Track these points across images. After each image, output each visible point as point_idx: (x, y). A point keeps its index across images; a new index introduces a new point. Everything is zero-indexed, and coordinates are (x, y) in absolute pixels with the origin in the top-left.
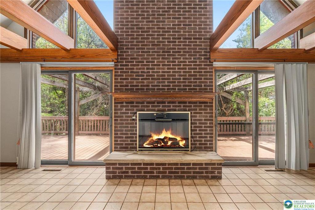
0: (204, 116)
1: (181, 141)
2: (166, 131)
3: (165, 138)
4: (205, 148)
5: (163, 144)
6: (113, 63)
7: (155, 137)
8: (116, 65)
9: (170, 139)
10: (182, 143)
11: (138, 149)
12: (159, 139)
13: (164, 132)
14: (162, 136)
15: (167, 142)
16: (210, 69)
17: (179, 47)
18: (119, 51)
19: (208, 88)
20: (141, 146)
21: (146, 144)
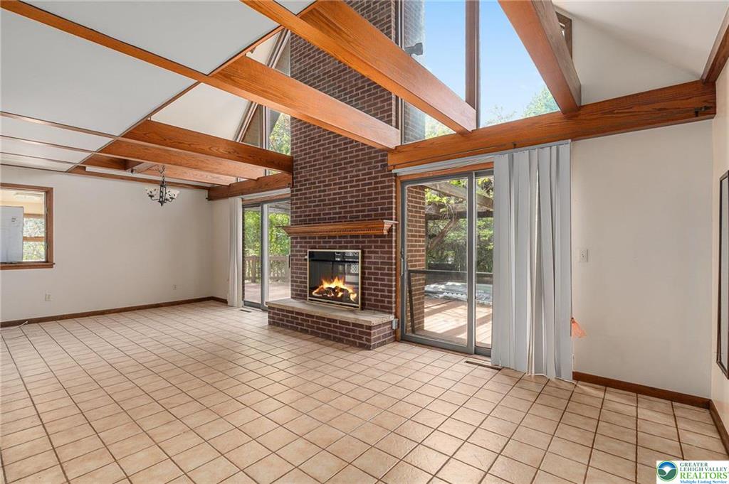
0: (381, 258)
1: (353, 294)
2: (339, 280)
3: (336, 288)
4: (382, 307)
5: (333, 295)
6: (289, 189)
7: (326, 285)
8: (292, 191)
9: (342, 290)
10: (353, 297)
11: (308, 298)
12: (330, 288)
13: (336, 280)
14: (333, 286)
15: (338, 293)
16: (388, 182)
17: (352, 155)
18: (294, 172)
19: (386, 212)
20: (311, 295)
21: (315, 291)
